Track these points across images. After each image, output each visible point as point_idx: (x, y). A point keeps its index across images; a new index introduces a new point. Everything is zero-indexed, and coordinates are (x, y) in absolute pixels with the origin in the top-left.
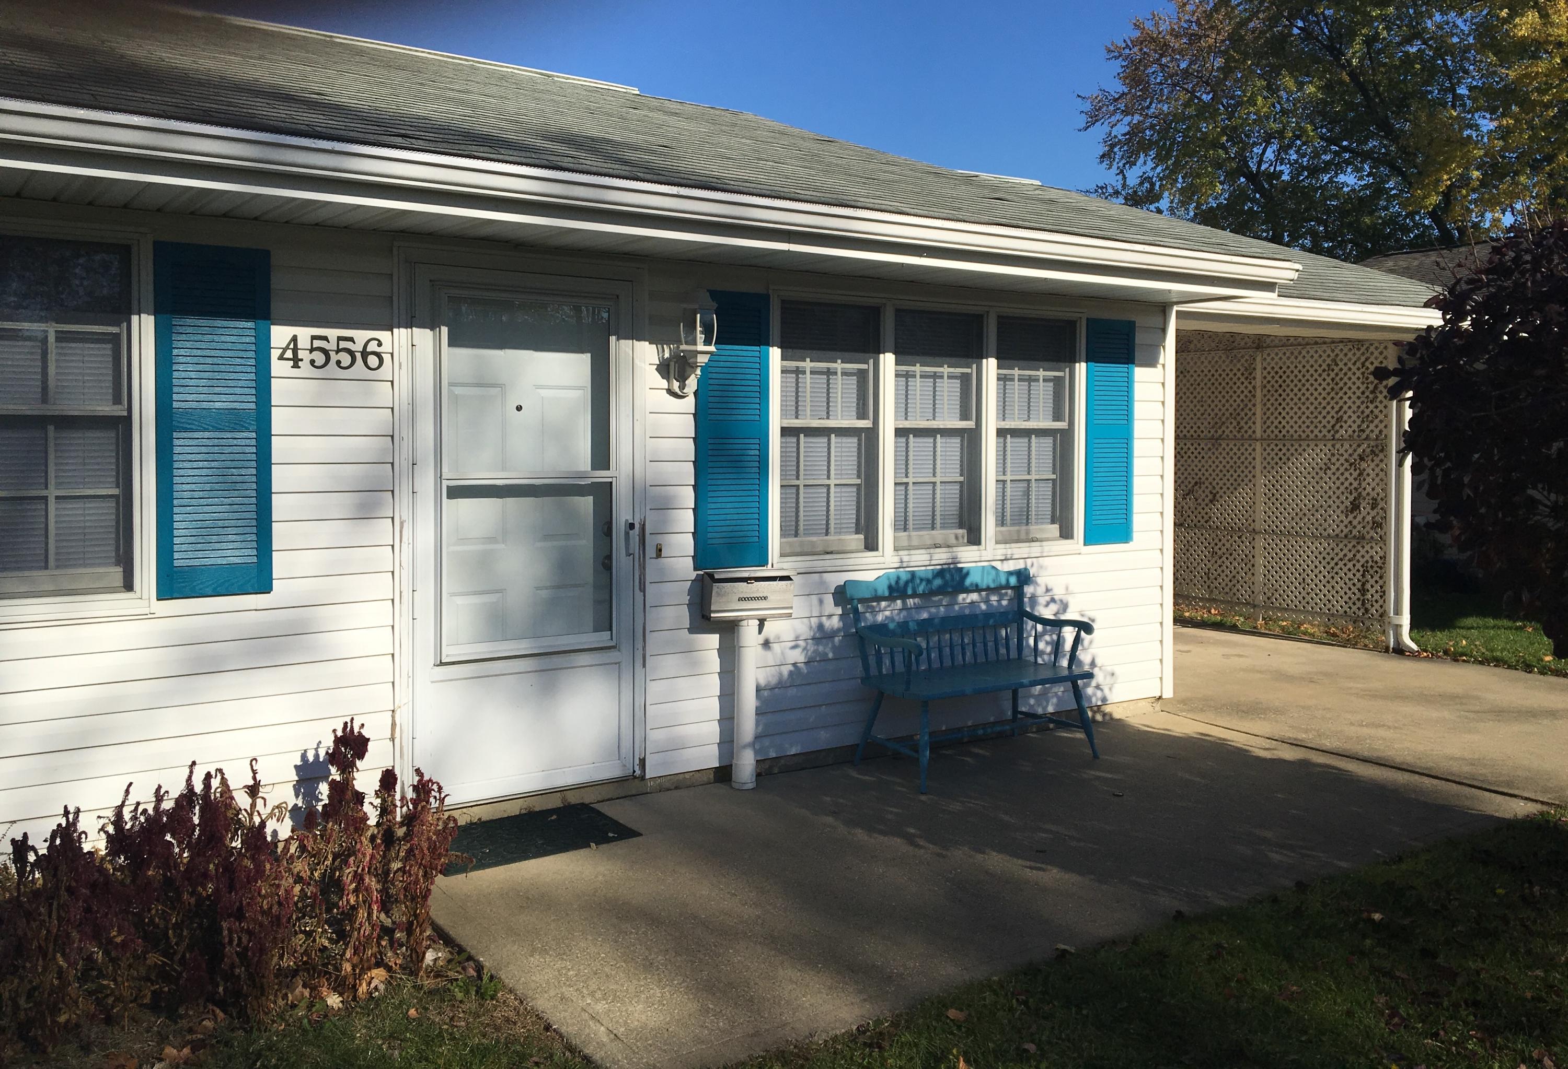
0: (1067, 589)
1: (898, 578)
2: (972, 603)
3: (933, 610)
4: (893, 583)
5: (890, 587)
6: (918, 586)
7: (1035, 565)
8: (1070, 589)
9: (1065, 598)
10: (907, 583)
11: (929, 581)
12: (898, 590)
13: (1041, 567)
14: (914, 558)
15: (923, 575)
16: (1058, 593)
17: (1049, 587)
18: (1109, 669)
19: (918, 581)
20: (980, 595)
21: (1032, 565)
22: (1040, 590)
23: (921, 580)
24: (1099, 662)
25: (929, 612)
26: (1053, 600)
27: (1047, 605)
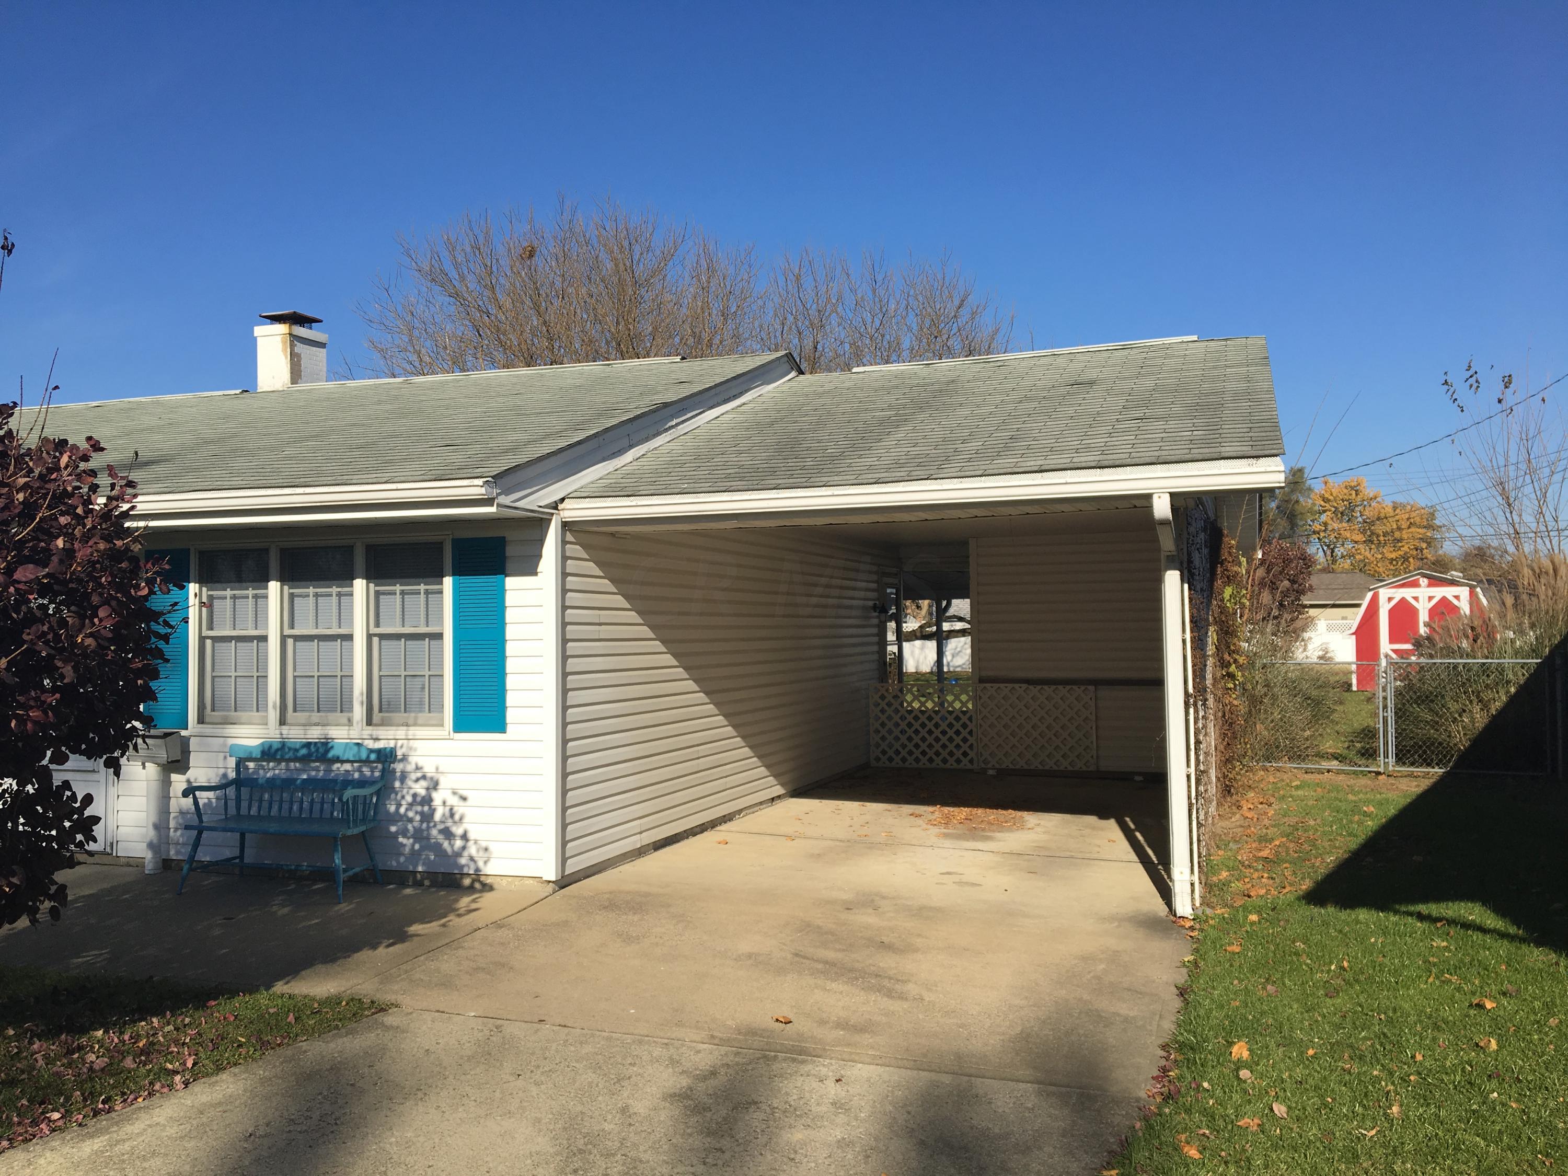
0: (437, 769)
1: (270, 747)
2: (347, 771)
3: (313, 773)
4: (266, 749)
5: (263, 753)
6: (286, 753)
7: (405, 746)
8: (441, 770)
9: (436, 776)
10: (277, 750)
11: (296, 750)
12: (268, 755)
13: (411, 749)
14: (292, 732)
15: (292, 746)
16: (429, 769)
17: (420, 765)
18: (484, 844)
19: (287, 750)
20: (353, 766)
21: (402, 747)
22: (410, 767)
23: (290, 749)
24: (472, 836)
25: (308, 775)
26: (424, 777)
27: (417, 780)
